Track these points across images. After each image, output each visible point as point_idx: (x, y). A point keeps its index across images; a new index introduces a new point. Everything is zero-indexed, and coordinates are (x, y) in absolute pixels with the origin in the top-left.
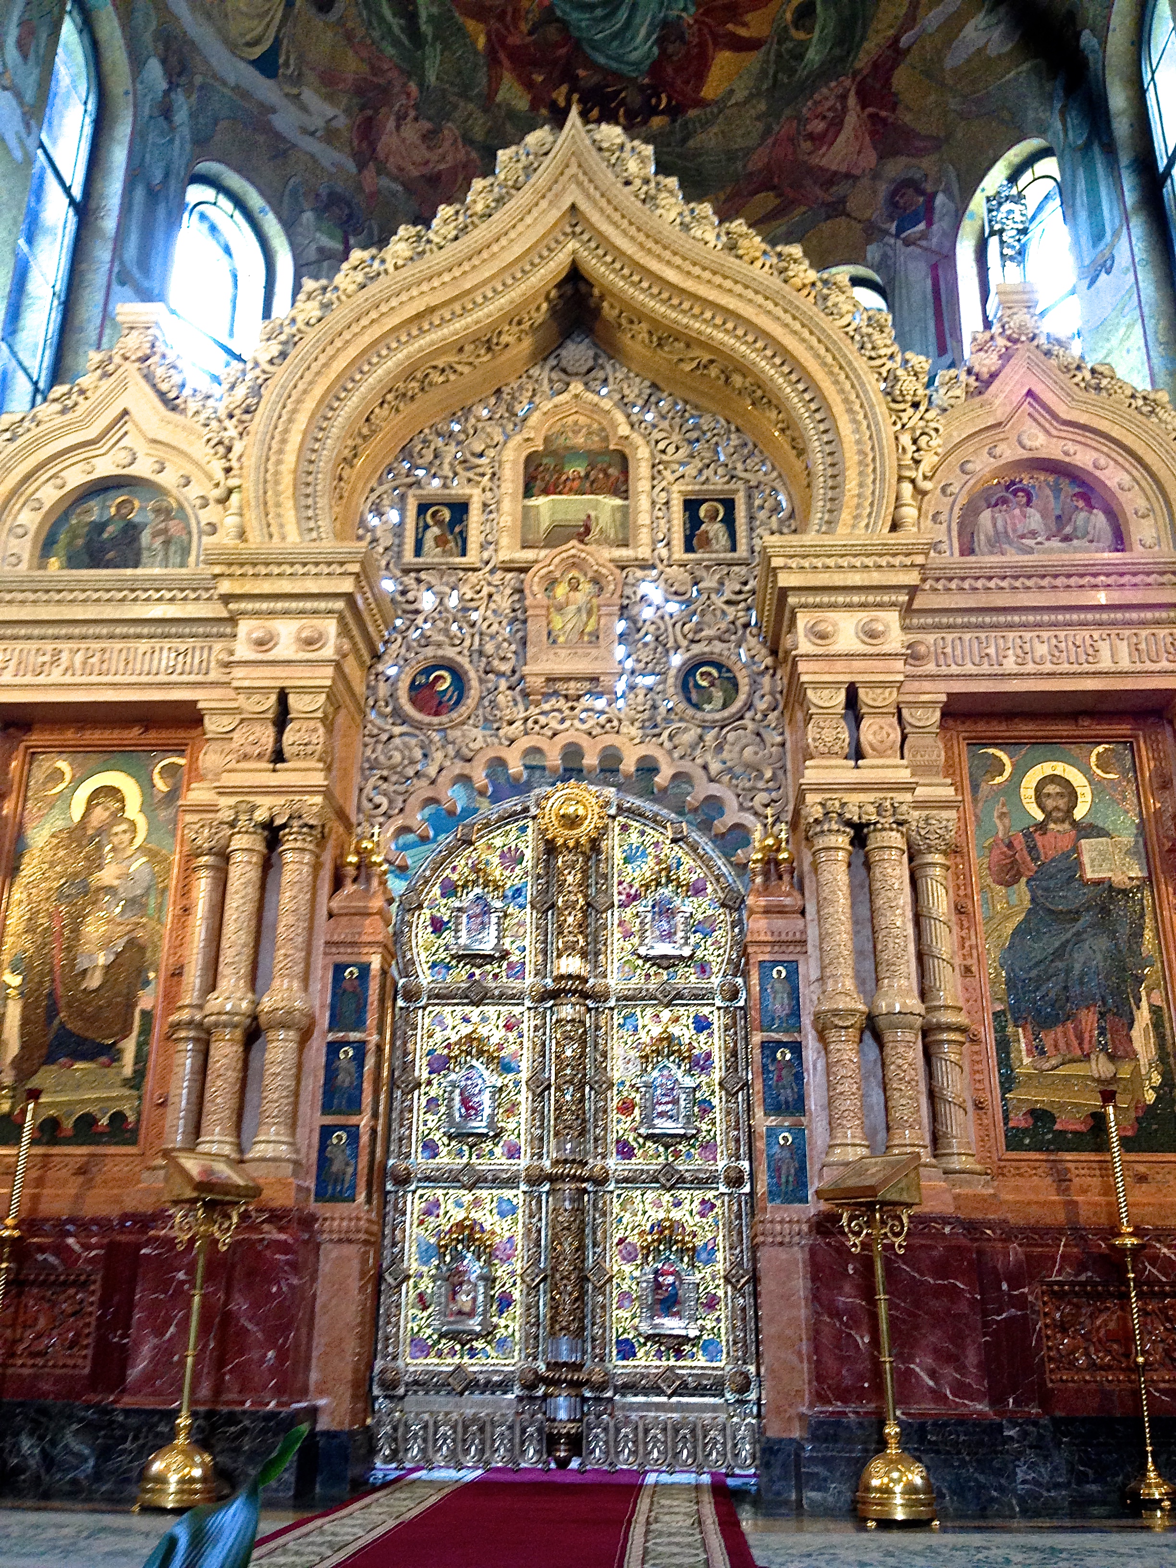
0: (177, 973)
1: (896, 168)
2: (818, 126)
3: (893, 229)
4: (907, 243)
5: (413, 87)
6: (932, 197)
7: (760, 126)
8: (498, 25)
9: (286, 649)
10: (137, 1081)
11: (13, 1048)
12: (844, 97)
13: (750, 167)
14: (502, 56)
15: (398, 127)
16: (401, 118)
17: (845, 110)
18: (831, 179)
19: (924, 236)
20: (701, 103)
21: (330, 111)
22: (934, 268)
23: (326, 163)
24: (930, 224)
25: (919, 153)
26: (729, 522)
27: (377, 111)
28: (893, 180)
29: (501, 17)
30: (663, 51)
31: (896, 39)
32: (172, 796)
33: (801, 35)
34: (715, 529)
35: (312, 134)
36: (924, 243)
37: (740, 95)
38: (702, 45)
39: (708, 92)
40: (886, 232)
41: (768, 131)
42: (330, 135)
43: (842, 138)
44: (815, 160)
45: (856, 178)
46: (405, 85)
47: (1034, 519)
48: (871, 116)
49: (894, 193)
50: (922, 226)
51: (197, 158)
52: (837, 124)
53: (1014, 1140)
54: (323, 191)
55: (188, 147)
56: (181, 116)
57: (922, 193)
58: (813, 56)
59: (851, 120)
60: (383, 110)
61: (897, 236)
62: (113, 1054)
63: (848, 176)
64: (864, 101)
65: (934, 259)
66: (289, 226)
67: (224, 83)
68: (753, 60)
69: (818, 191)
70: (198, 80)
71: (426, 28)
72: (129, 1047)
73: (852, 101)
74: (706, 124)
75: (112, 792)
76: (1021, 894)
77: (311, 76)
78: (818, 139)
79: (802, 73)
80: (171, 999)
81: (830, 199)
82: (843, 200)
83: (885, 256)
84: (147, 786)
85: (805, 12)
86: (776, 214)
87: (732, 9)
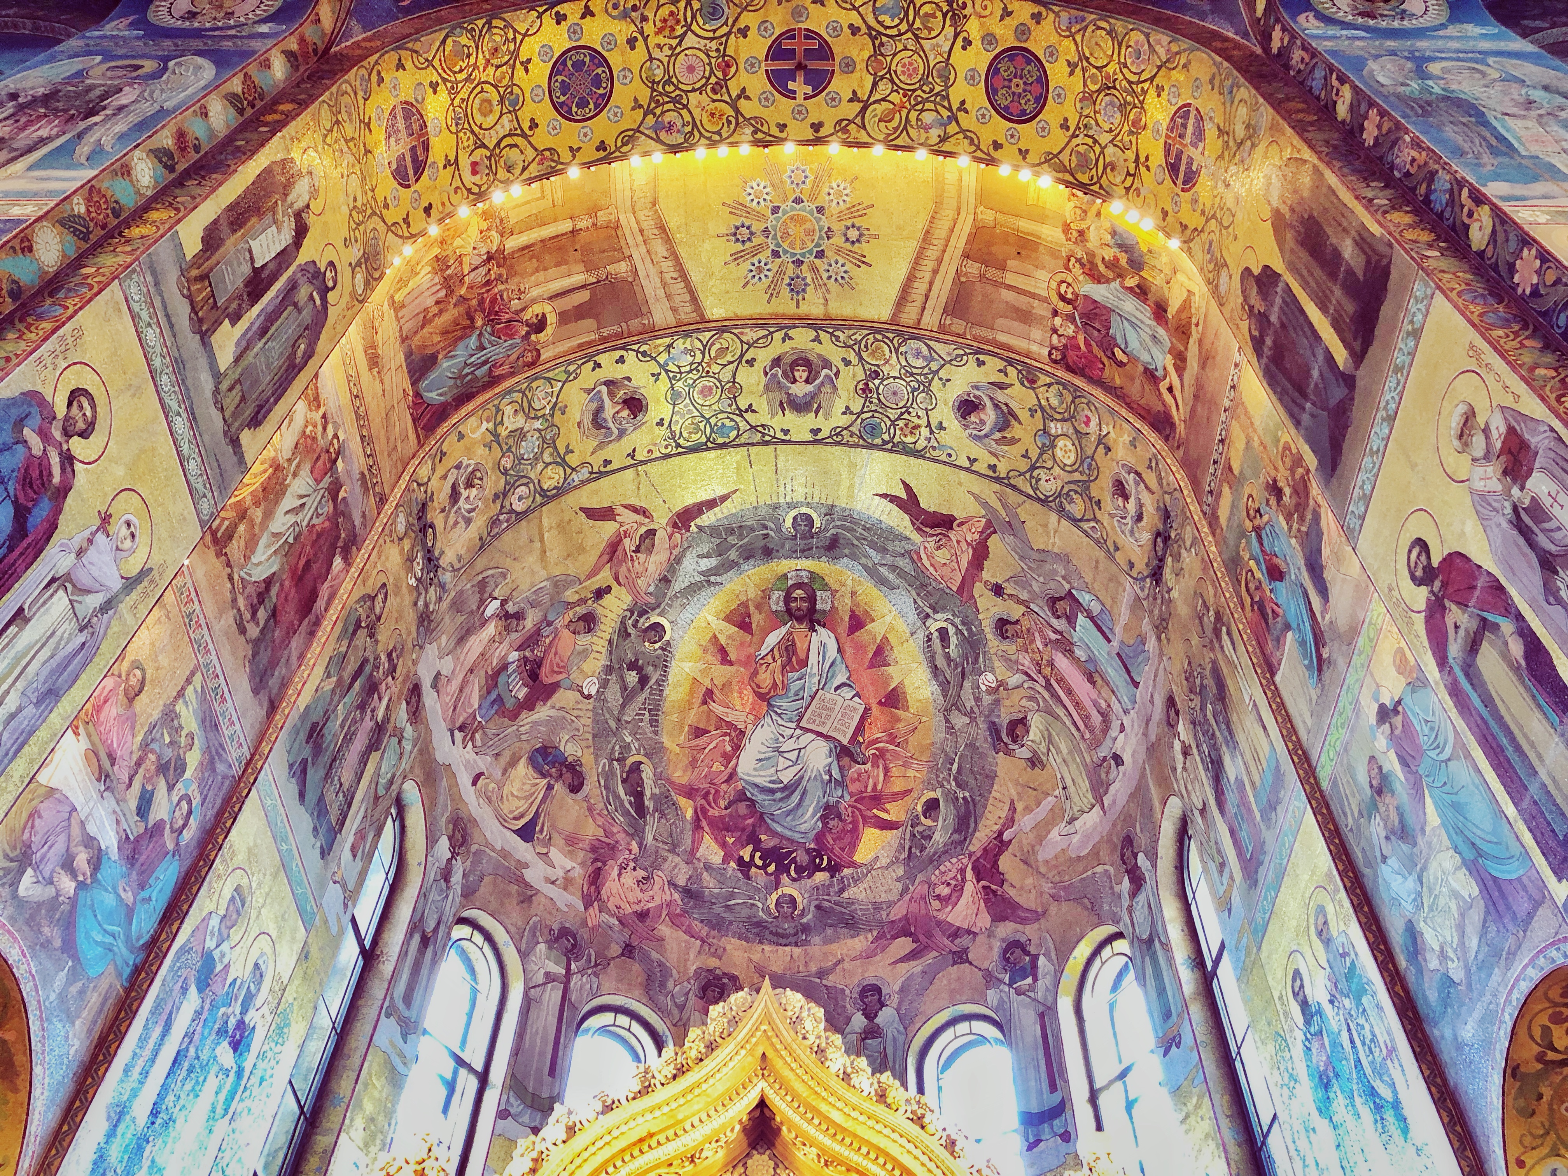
1: (1007, 930)
2: (945, 891)
3: (1007, 980)
4: (1019, 992)
5: (634, 846)
6: (1035, 959)
7: (899, 886)
8: (703, 802)
12: (963, 871)
13: (892, 917)
14: (704, 823)
15: (619, 875)
16: (622, 868)
17: (964, 880)
18: (956, 933)
19: (1032, 988)
21: (569, 864)
22: (1042, 1016)
23: (560, 904)
24: (1035, 980)
25: (1023, 921)
27: (604, 864)
28: (1003, 940)
29: (705, 796)
30: (825, 824)
31: (1000, 834)
33: (928, 822)
35: (553, 883)
36: (1031, 994)
37: (884, 861)
38: (854, 823)
40: (1001, 981)
41: (905, 890)
42: (567, 883)
43: (962, 902)
44: (941, 916)
45: (975, 934)
46: (629, 844)
48: (984, 887)
49: (1005, 951)
50: (1029, 980)
51: (463, 907)
52: (959, 889)
54: (556, 927)
55: (457, 900)
56: (457, 878)
57: (1028, 953)
58: (940, 838)
59: (969, 889)
60: (611, 862)
61: (1010, 985)
63: (969, 932)
64: (978, 876)
65: (1041, 1009)
66: (524, 955)
67: (493, 850)
69: (946, 942)
70: (474, 848)
71: (649, 803)
73: (969, 874)
74: (856, 881)
77: (558, 840)
78: (944, 900)
79: (931, 850)
81: (955, 949)
82: (965, 951)
83: (1001, 1002)
85: (932, 806)
86: (913, 955)
87: (877, 800)
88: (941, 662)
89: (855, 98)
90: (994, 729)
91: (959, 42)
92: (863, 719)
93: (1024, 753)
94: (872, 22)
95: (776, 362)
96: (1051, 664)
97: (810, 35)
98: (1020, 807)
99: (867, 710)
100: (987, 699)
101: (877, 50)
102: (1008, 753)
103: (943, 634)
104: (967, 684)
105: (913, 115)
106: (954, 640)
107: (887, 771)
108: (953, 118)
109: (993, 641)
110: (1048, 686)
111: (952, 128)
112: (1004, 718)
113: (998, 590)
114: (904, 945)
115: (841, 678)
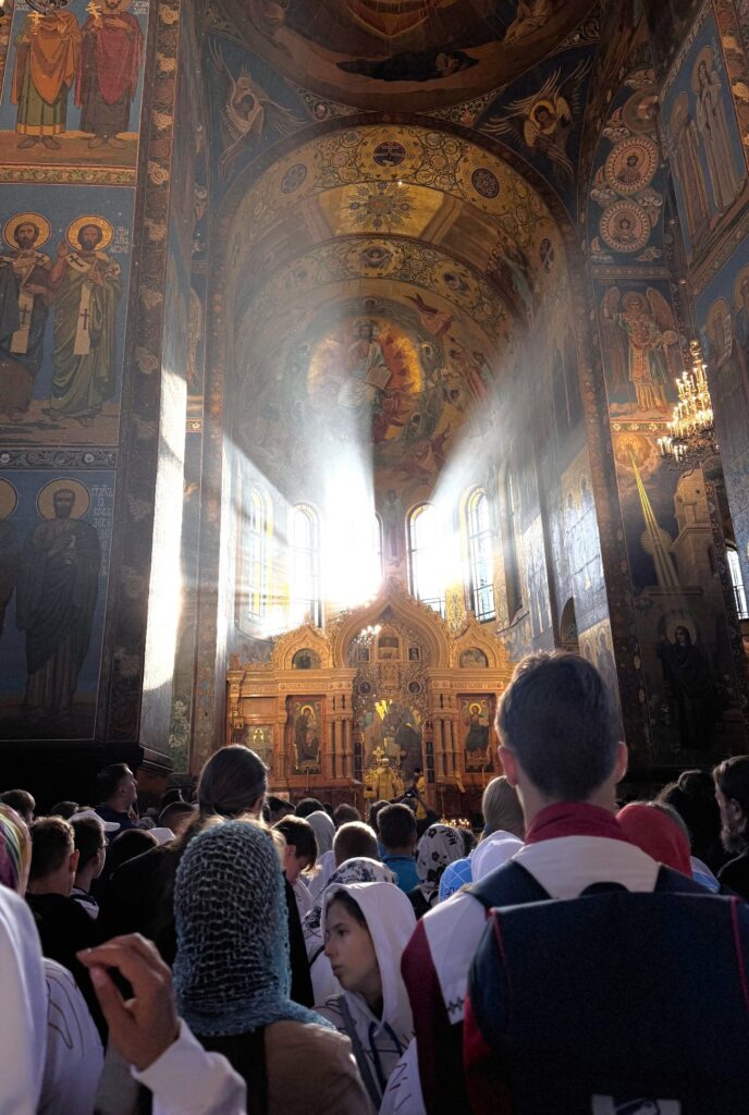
0: (325, 744)
2: (420, 454)
7: (402, 450)
9: (343, 687)
10: (319, 763)
11: (297, 757)
12: (428, 447)
13: (400, 462)
17: (428, 450)
18: (423, 472)
20: (385, 440)
26: (417, 654)
30: (374, 424)
31: (443, 435)
32: (319, 710)
33: (415, 425)
34: (414, 655)
37: (397, 439)
38: (385, 422)
39: (387, 436)
41: (405, 452)
43: (427, 460)
44: (419, 465)
45: (432, 475)
47: (473, 658)
48: (436, 455)
52: (426, 453)
53: (467, 771)
58: (419, 431)
59: (430, 454)
62: (315, 758)
63: (429, 472)
64: (434, 450)
68: (400, 429)
69: (420, 475)
72: (317, 757)
73: (430, 448)
74: (387, 447)
75: (307, 709)
76: (469, 728)
78: (420, 458)
79: (415, 436)
80: (324, 749)
81: (423, 478)
82: (427, 479)
84: (314, 708)
85: (417, 419)
86: (407, 479)
87: (395, 413)
88: (425, 360)
89: (413, 167)
90: (445, 391)
91: (462, 159)
92: (390, 380)
93: (457, 404)
94: (424, 142)
95: (365, 251)
96: (471, 373)
97: (395, 144)
98: (452, 425)
99: (392, 376)
100: (443, 379)
101: (425, 153)
102: (450, 402)
103: (427, 349)
104: (436, 372)
105: (438, 178)
106: (432, 353)
107: (399, 402)
108: (456, 183)
109: (448, 358)
110: (469, 382)
111: (455, 187)
112: (449, 388)
113: (453, 340)
114: (403, 474)
115: (381, 362)
